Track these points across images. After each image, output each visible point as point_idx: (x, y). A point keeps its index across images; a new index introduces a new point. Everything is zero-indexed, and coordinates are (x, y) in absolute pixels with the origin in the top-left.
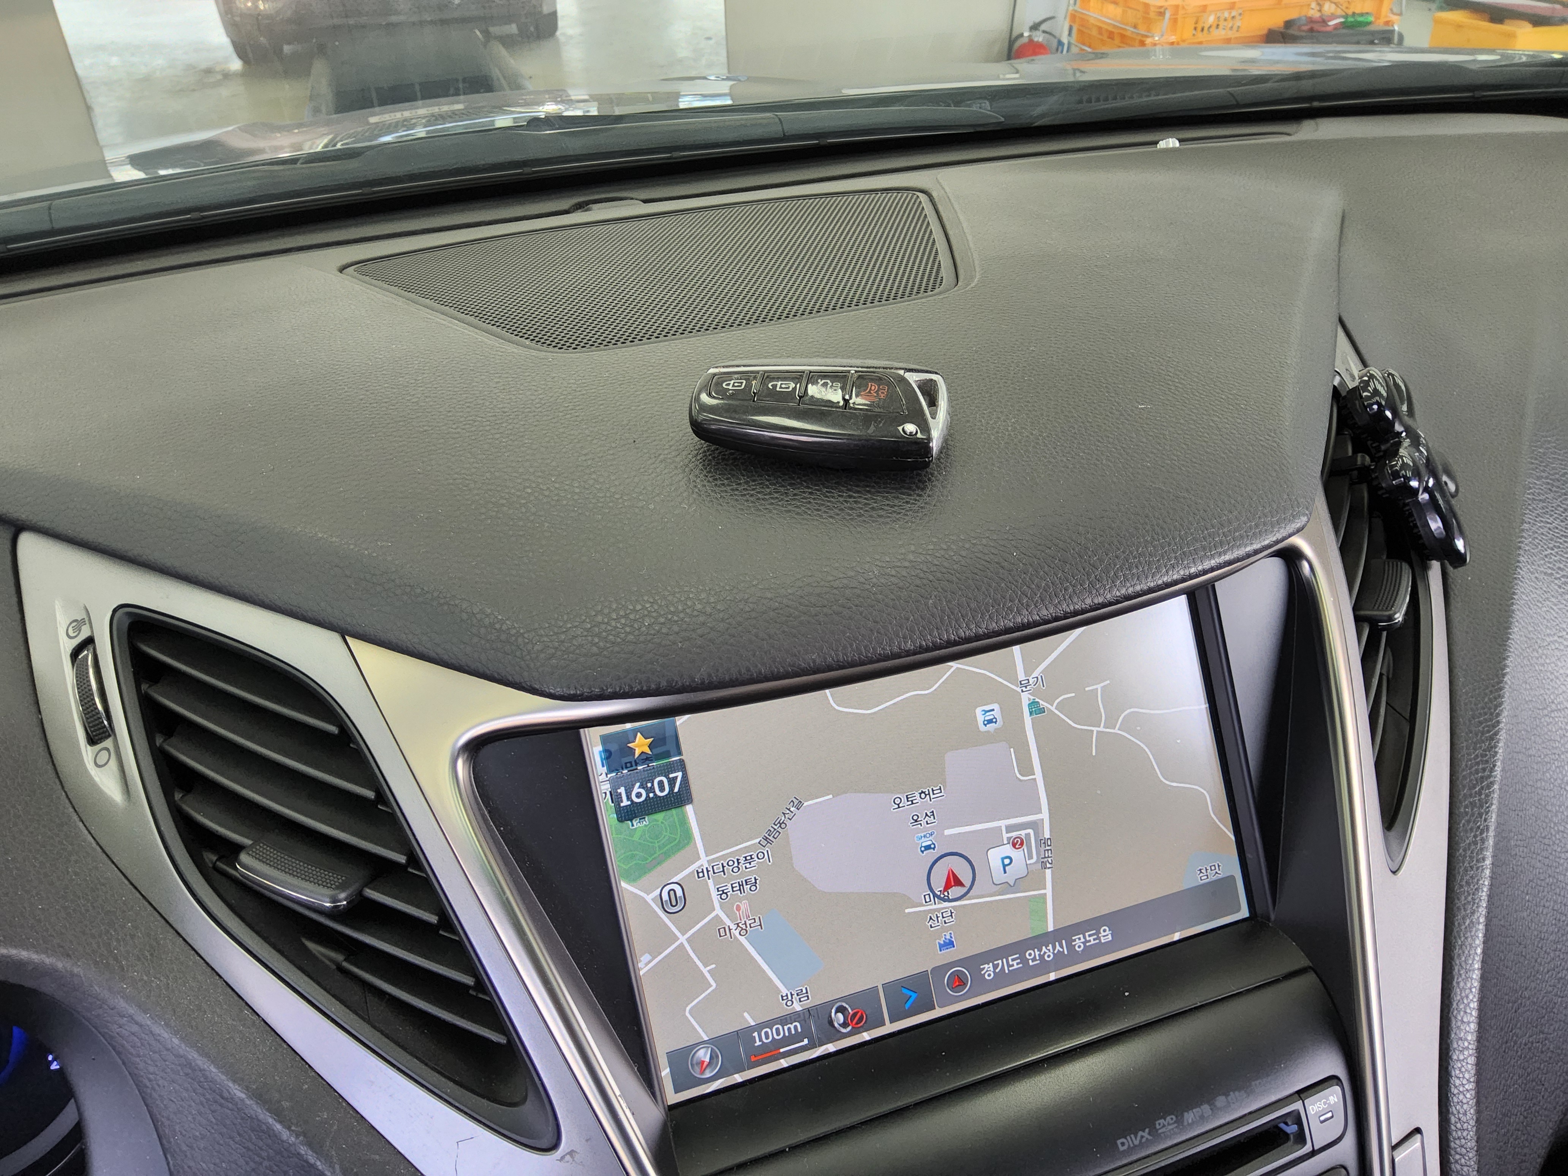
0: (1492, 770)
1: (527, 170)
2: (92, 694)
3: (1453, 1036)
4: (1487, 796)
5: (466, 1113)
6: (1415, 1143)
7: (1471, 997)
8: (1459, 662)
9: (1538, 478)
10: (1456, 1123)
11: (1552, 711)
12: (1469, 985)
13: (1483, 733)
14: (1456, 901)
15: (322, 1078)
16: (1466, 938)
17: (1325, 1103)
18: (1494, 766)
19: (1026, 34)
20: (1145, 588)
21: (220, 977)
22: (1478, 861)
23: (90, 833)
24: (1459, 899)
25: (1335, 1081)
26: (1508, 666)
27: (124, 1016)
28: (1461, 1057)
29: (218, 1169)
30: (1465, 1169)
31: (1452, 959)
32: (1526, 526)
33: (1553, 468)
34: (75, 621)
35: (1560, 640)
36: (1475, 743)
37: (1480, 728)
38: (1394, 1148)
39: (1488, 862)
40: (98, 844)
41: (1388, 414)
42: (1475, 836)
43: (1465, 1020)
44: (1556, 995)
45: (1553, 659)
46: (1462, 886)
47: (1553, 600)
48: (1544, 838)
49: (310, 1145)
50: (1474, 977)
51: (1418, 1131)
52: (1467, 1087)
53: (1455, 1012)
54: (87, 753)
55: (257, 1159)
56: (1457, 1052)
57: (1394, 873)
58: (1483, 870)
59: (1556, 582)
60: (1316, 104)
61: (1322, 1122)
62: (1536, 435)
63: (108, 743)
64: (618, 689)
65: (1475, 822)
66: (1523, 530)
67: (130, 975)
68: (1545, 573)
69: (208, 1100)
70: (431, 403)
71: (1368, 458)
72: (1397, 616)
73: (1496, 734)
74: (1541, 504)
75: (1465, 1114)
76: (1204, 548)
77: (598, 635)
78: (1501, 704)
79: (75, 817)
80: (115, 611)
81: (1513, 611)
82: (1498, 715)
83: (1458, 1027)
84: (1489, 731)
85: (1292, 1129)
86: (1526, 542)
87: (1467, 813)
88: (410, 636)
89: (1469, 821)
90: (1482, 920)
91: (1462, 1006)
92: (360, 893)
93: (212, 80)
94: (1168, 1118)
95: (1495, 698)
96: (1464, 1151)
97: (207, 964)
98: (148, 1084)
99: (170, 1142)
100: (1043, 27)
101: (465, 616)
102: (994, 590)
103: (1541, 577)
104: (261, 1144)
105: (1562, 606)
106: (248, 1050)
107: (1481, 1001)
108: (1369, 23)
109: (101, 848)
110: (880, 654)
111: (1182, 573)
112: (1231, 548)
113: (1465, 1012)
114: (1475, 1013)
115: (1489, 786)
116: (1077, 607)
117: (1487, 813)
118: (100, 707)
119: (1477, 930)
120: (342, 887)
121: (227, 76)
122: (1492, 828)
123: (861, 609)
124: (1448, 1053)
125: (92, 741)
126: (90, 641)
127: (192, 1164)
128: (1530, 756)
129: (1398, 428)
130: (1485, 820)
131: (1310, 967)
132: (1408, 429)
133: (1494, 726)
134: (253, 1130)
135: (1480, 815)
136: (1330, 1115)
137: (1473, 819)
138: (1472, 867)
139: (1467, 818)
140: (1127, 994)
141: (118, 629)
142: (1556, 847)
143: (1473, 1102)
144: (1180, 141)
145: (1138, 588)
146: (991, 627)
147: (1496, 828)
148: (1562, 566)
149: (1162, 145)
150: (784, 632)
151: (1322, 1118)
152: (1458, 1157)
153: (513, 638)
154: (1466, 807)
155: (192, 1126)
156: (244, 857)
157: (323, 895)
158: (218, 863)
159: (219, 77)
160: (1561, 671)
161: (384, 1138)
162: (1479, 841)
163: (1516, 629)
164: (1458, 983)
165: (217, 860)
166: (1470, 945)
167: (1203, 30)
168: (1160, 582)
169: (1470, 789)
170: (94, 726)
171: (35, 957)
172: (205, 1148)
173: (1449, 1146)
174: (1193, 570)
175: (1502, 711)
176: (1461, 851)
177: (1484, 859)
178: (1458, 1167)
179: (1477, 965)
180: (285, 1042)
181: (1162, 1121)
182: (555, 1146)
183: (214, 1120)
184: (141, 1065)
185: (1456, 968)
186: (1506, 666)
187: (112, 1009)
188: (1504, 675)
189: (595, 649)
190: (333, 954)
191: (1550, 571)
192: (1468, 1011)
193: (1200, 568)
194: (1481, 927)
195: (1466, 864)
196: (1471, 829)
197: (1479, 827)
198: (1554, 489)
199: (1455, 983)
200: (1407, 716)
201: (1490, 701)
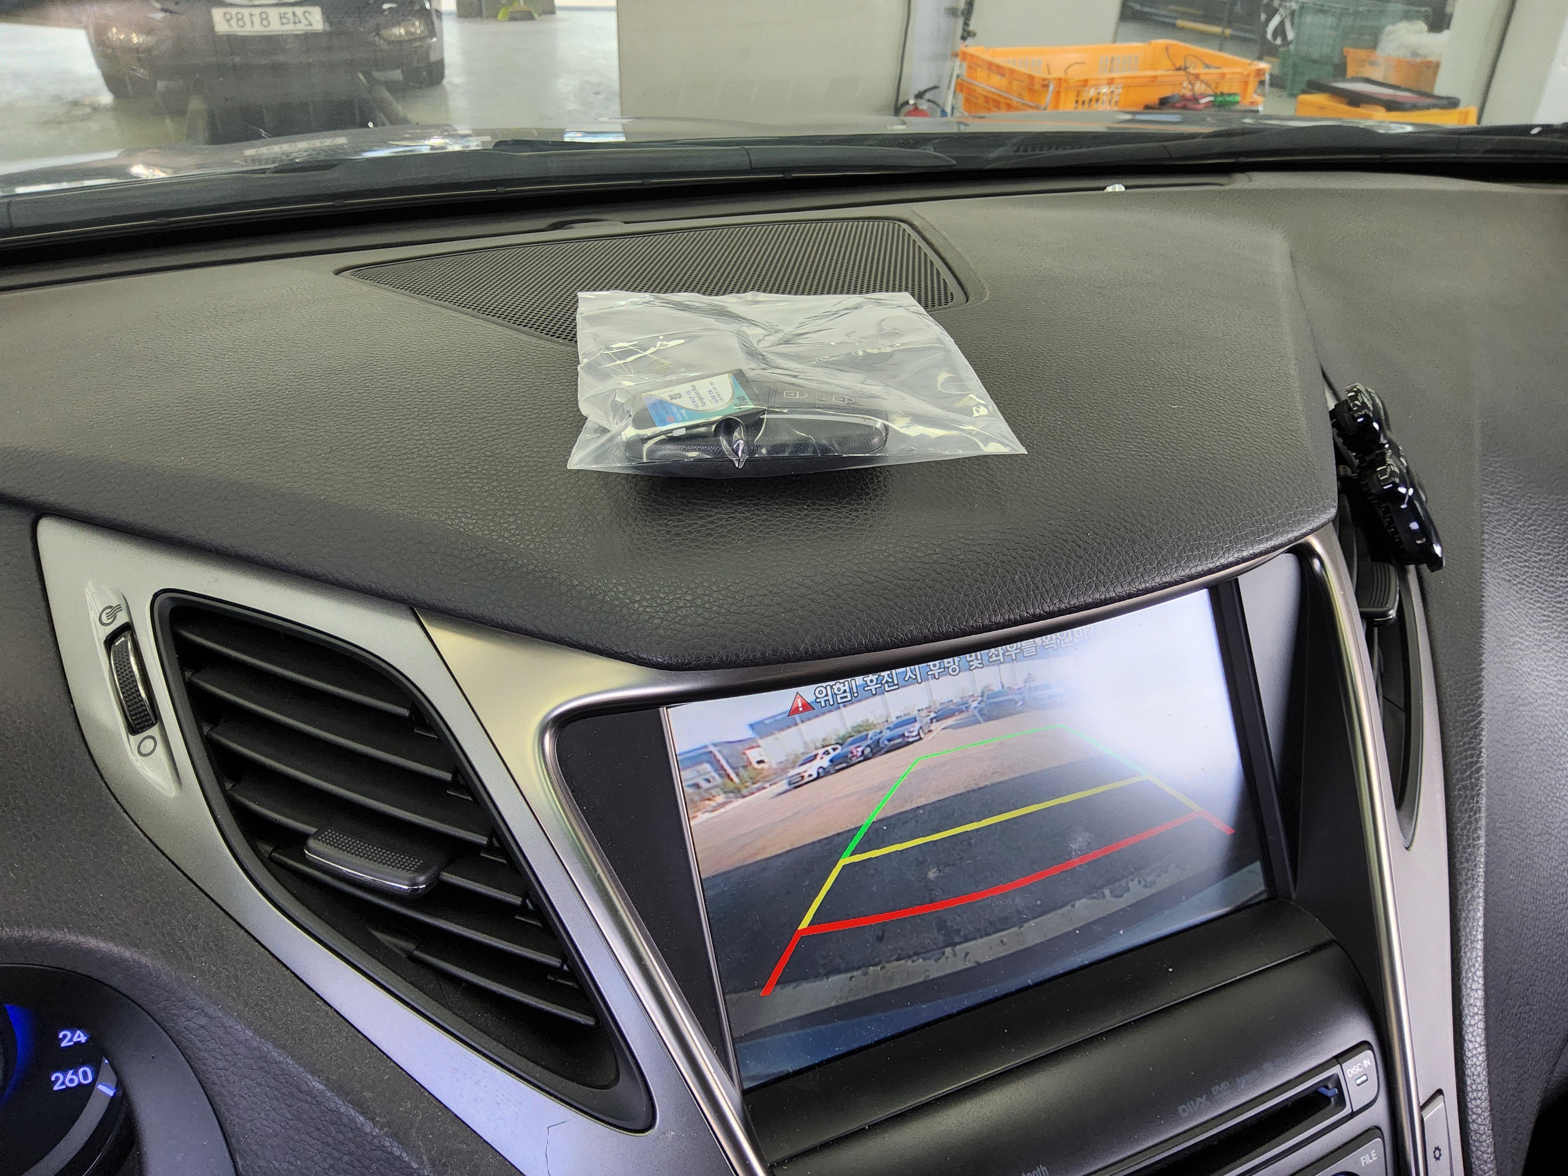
0: (1479, 756)
1: (501, 189)
2: (135, 681)
3: (1464, 1002)
4: (1477, 779)
5: (556, 1097)
6: (1438, 1105)
7: (1477, 966)
8: (1441, 658)
9: (1491, 494)
10: (1472, 1084)
11: (1520, 705)
12: (1474, 955)
13: (1468, 722)
14: (1458, 877)
15: (401, 1068)
16: (1470, 911)
17: (1360, 1067)
18: (1481, 752)
19: (912, 102)
20: (1206, 569)
21: (288, 968)
22: (1474, 839)
23: (136, 824)
24: (1460, 875)
25: (1366, 1046)
26: (1484, 662)
27: (193, 1008)
28: (1473, 1022)
29: (292, 1168)
30: (1482, 1128)
31: (1458, 930)
32: (1486, 536)
33: (1502, 485)
34: (110, 607)
35: (1522, 641)
36: (1463, 732)
37: (1465, 718)
38: (1422, 1108)
39: (1482, 841)
40: (146, 835)
41: (1376, 425)
42: (1470, 817)
43: (1474, 987)
44: (1537, 969)
45: (1517, 658)
46: (1462, 863)
47: (1513, 603)
48: (1521, 822)
49: (395, 1136)
50: (1479, 947)
51: (1439, 1092)
52: (1479, 1050)
53: (1464, 981)
54: (129, 743)
55: (336, 1154)
56: (1469, 1018)
57: (1407, 848)
58: (1478, 849)
59: (1514, 587)
60: (1242, 160)
61: (1358, 1085)
62: (1484, 455)
63: (154, 731)
64: (725, 658)
65: (1469, 804)
66: (1484, 540)
67: (199, 965)
68: (1505, 579)
69: (283, 1094)
70: (484, 392)
71: (1349, 470)
72: (1391, 612)
73: (1479, 723)
74: (1496, 517)
75: (1479, 1076)
76: (1253, 534)
77: (702, 606)
78: (1481, 696)
79: (119, 808)
80: (156, 596)
81: (1483, 612)
82: (1480, 706)
83: (1468, 995)
84: (1473, 721)
85: (1332, 1092)
86: (1487, 550)
87: (1460, 796)
88: (506, 610)
89: (1463, 803)
90: (1481, 894)
91: (1470, 975)
92: (437, 876)
93: (80, 113)
94: (1223, 1085)
95: (1476, 691)
96: (1479, 1111)
97: (273, 955)
98: (216, 1080)
99: (239, 1142)
100: (928, 96)
101: (563, 589)
102: (1074, 567)
103: (1502, 582)
104: (341, 1137)
105: (1520, 610)
106: (325, 1041)
107: (1485, 970)
108: (1237, 103)
109: (150, 840)
110: (972, 627)
111: (1236, 555)
112: (1276, 534)
113: (1474, 980)
114: (1481, 981)
115: (1478, 771)
116: (1148, 585)
117: (1478, 795)
118: (143, 695)
119: (1478, 904)
120: (421, 870)
121: (96, 109)
122: (1483, 810)
123: (952, 583)
124: (1461, 1019)
125: (133, 729)
126: (128, 628)
127: (262, 1163)
128: (1506, 745)
129: (1383, 440)
130: (1477, 802)
131: (1335, 941)
132: (1390, 442)
133: (1477, 716)
134: (333, 1123)
135: (1472, 797)
136: (1364, 1078)
137: (1466, 801)
138: (1469, 845)
139: (1461, 800)
140: (1170, 970)
141: (160, 615)
142: (1530, 831)
143: (1484, 1065)
144: (1126, 187)
145: (1200, 569)
146: (1072, 603)
147: (1487, 809)
148: (1517, 574)
149: (1109, 189)
150: (881, 604)
151: (1358, 1082)
152: (1474, 1117)
153: (618, 609)
154: (1459, 790)
155: (265, 1122)
156: (312, 843)
157: (402, 878)
158: (274, 854)
159: (88, 110)
160: (1524, 669)
161: (469, 1127)
162: (1473, 821)
163: (1487, 629)
164: (1465, 953)
165: (273, 851)
166: (1473, 917)
167: (1083, 103)
168: (1218, 564)
169: (1462, 774)
170: (136, 714)
171: (102, 945)
172: (278, 1145)
173: (1466, 1107)
174: (1245, 554)
175: (1482, 702)
176: (1459, 830)
177: (1479, 838)
178: (1475, 1126)
179: (1480, 937)
180: (360, 1032)
181: (1217, 1087)
182: (651, 1126)
183: (289, 1116)
184: (210, 1061)
185: (1463, 939)
186: (1482, 662)
187: (181, 1001)
188: (1481, 670)
189: (700, 620)
190: (403, 944)
191: (1508, 578)
192: (1476, 979)
193: (1251, 552)
194: (1481, 900)
195: (1464, 843)
196: (1466, 810)
197: (1472, 808)
198: (1504, 504)
199: (1462, 954)
200: (1402, 706)
201: (1472, 693)
